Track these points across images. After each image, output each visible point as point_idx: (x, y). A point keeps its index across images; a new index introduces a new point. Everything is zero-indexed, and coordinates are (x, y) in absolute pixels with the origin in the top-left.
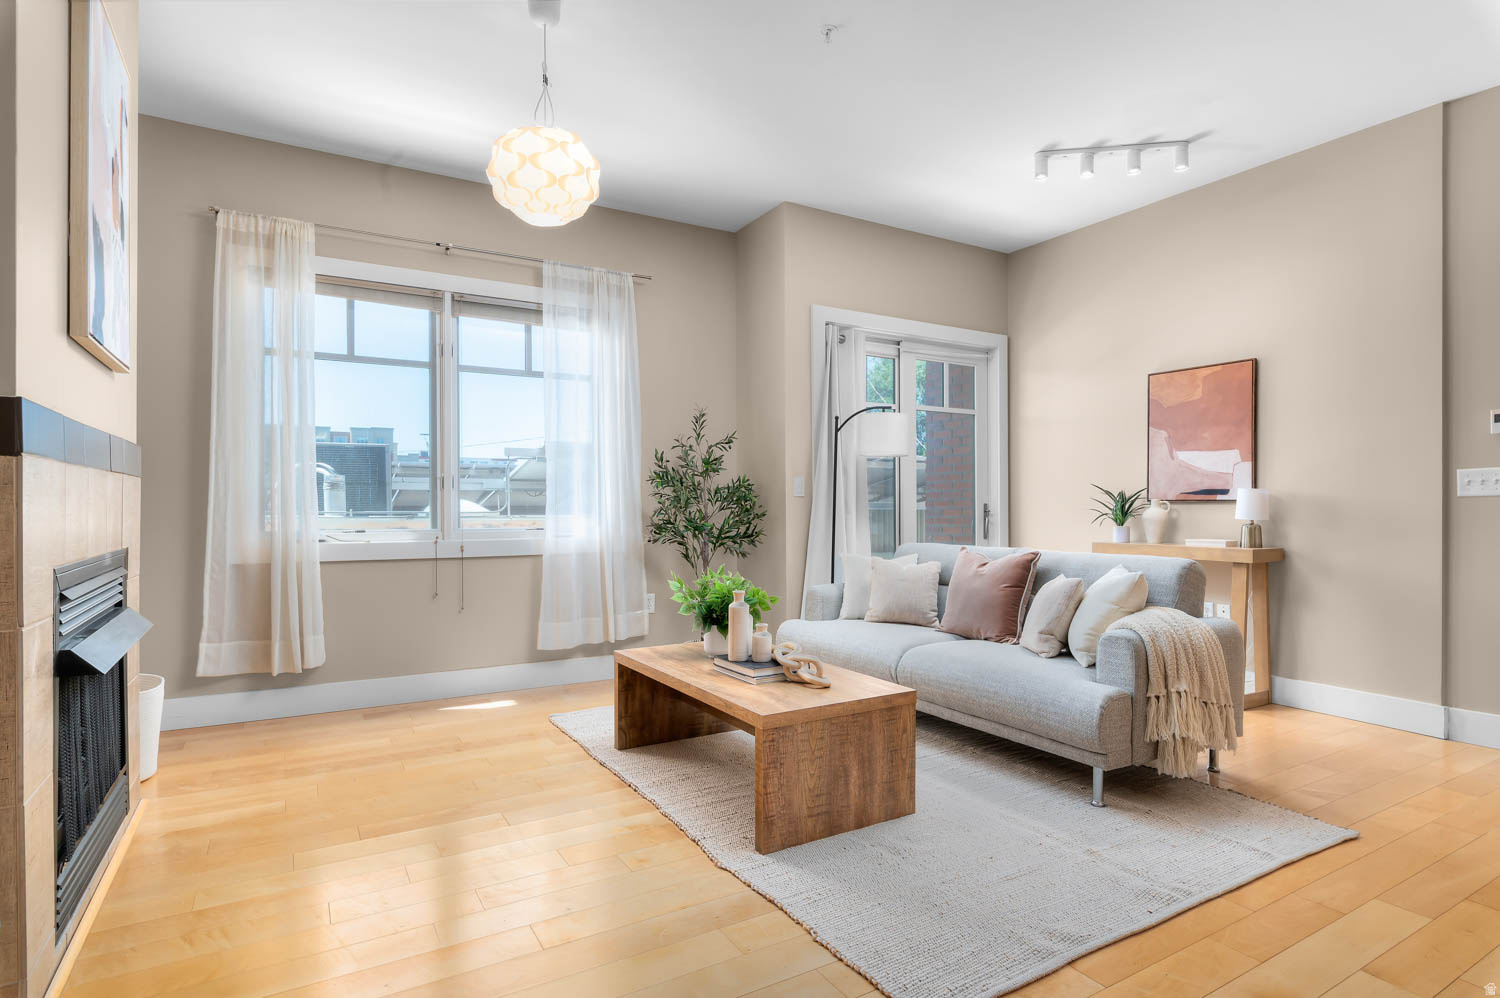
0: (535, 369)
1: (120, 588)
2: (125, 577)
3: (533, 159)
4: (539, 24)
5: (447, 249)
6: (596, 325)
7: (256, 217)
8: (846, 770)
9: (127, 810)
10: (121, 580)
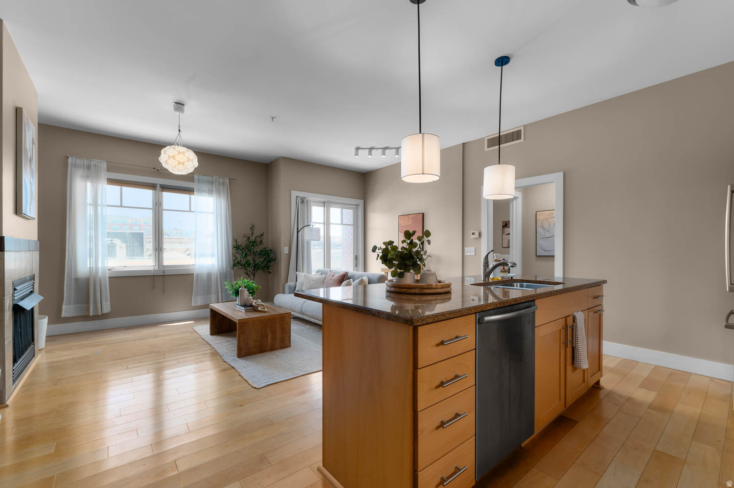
0: (192, 210)
1: (32, 287)
2: (34, 283)
3: (173, 157)
4: (177, 113)
5: (158, 170)
6: (214, 194)
7: (83, 159)
8: (267, 335)
9: (34, 356)
10: (32, 284)
